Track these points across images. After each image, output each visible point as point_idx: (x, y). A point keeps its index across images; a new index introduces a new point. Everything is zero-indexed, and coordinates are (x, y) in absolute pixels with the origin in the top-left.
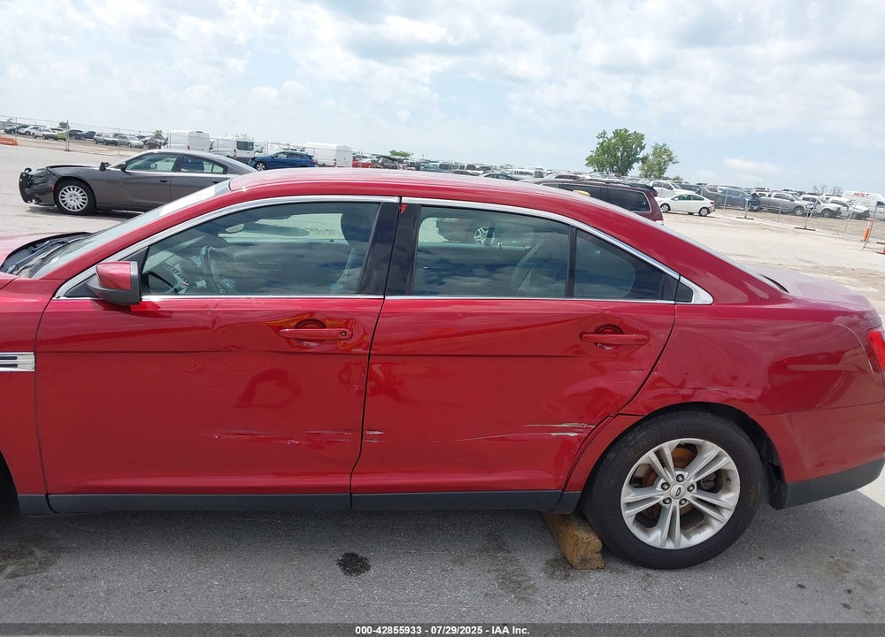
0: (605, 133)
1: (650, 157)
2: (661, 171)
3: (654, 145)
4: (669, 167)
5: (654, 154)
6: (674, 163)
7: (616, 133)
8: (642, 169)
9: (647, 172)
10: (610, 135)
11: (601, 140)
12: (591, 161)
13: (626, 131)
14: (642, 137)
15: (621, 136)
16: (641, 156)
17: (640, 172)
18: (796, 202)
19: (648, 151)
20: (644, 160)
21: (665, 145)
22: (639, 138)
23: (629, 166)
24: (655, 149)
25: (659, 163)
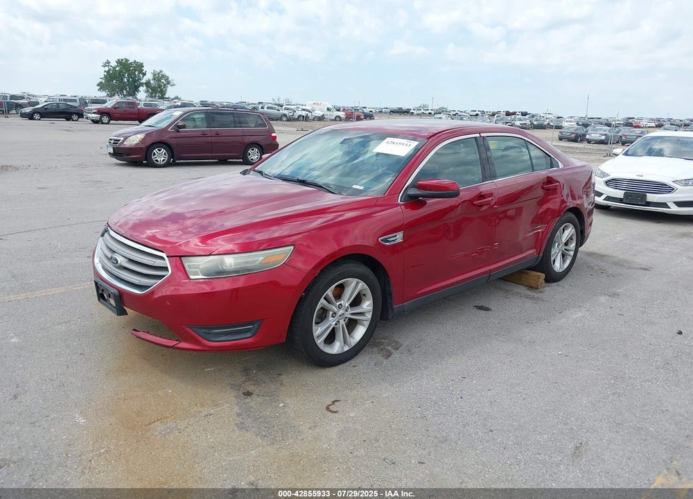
0: (109, 63)
1: (152, 82)
2: (163, 93)
3: (153, 72)
4: (168, 89)
5: (154, 79)
6: (172, 86)
7: (119, 62)
8: (147, 92)
9: (151, 94)
10: (114, 64)
11: (107, 69)
12: (102, 86)
13: (127, 60)
14: (141, 65)
15: (123, 64)
16: (144, 81)
17: (146, 95)
18: (281, 111)
19: (149, 76)
20: (148, 84)
21: (161, 71)
22: (139, 67)
23: (136, 89)
24: (154, 75)
25: (159, 87)
